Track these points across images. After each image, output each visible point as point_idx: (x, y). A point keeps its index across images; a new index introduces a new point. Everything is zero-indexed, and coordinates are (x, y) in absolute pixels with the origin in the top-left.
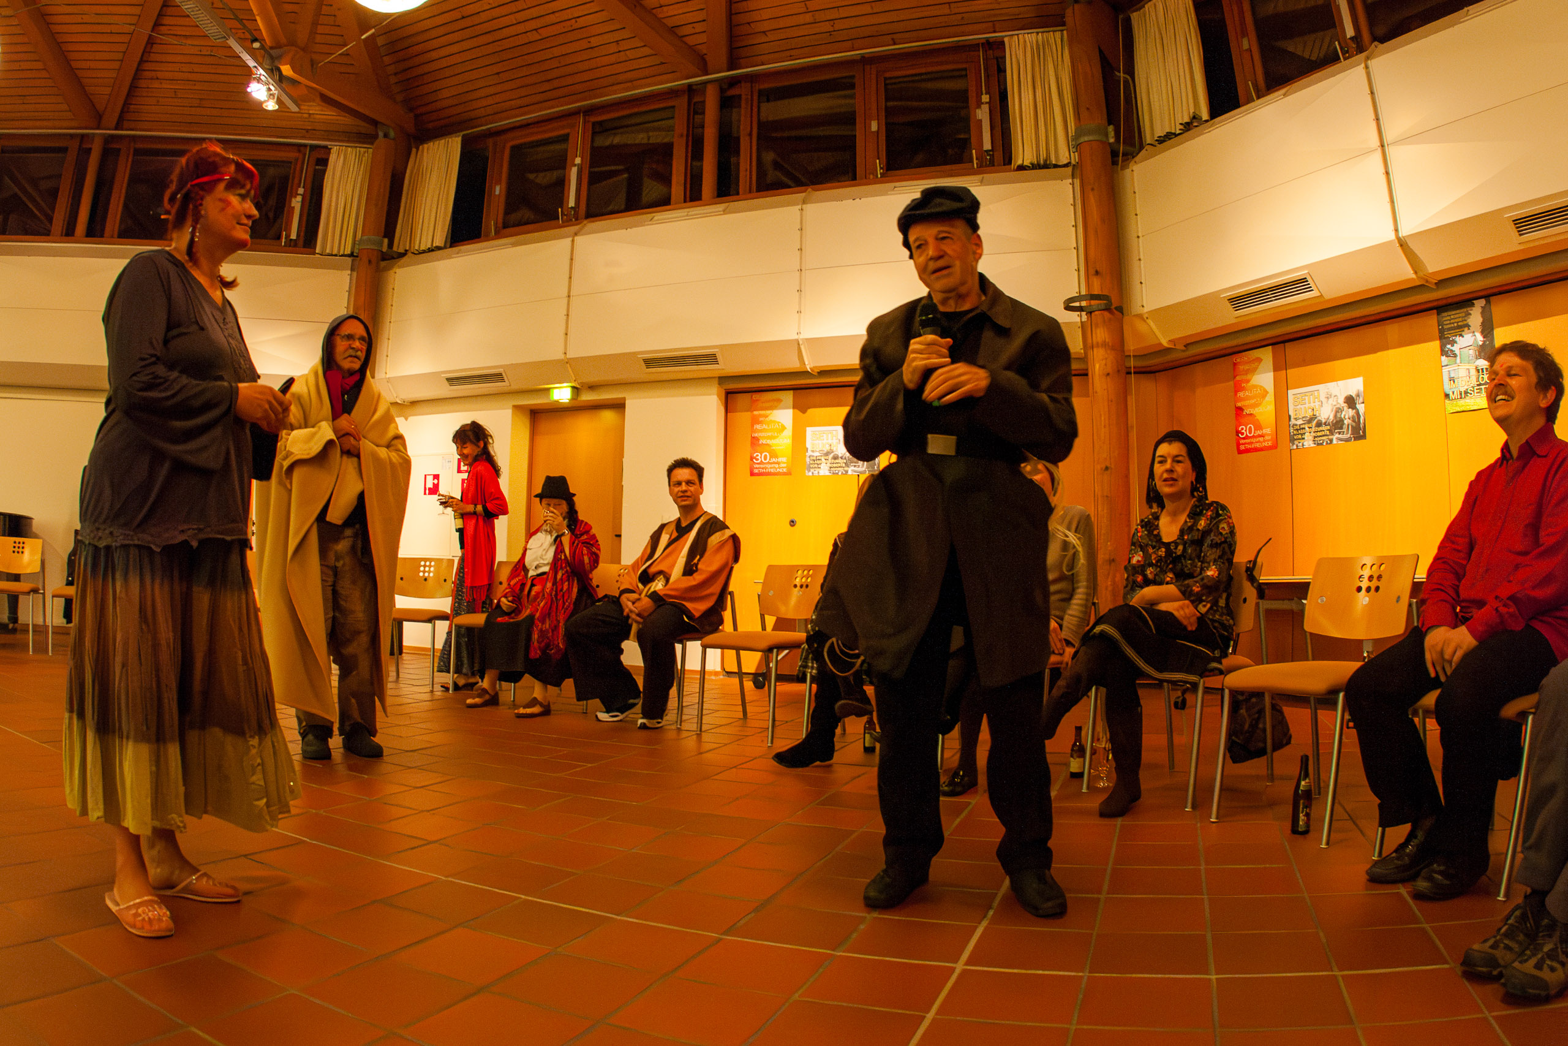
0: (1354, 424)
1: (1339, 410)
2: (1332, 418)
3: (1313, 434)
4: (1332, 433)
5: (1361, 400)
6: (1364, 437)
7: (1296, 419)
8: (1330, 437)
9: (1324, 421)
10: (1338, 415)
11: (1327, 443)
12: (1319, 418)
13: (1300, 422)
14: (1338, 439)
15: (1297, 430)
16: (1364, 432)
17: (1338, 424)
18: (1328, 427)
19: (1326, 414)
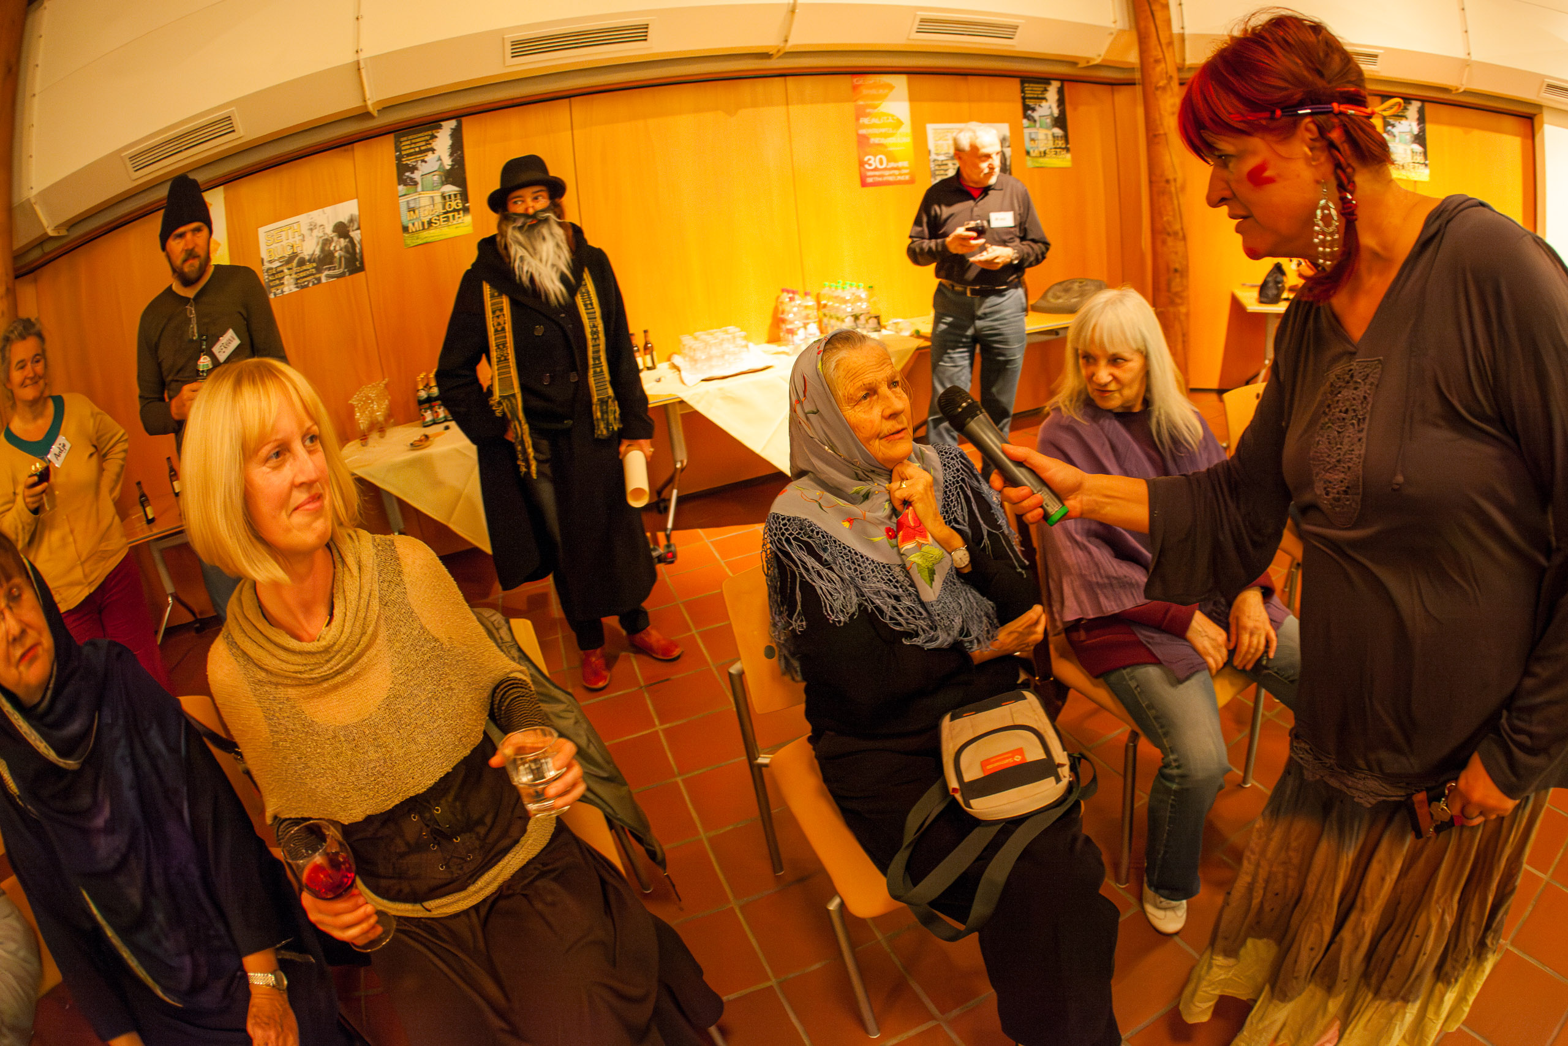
0: (348, 255)
1: (327, 242)
2: (317, 252)
3: (294, 276)
4: (319, 270)
5: (356, 226)
6: (362, 268)
7: (270, 262)
8: (318, 276)
9: (307, 258)
10: (327, 248)
11: (314, 284)
12: (301, 255)
13: (277, 264)
14: (328, 276)
15: (273, 274)
16: (362, 263)
17: (325, 259)
18: (315, 265)
19: (310, 248)
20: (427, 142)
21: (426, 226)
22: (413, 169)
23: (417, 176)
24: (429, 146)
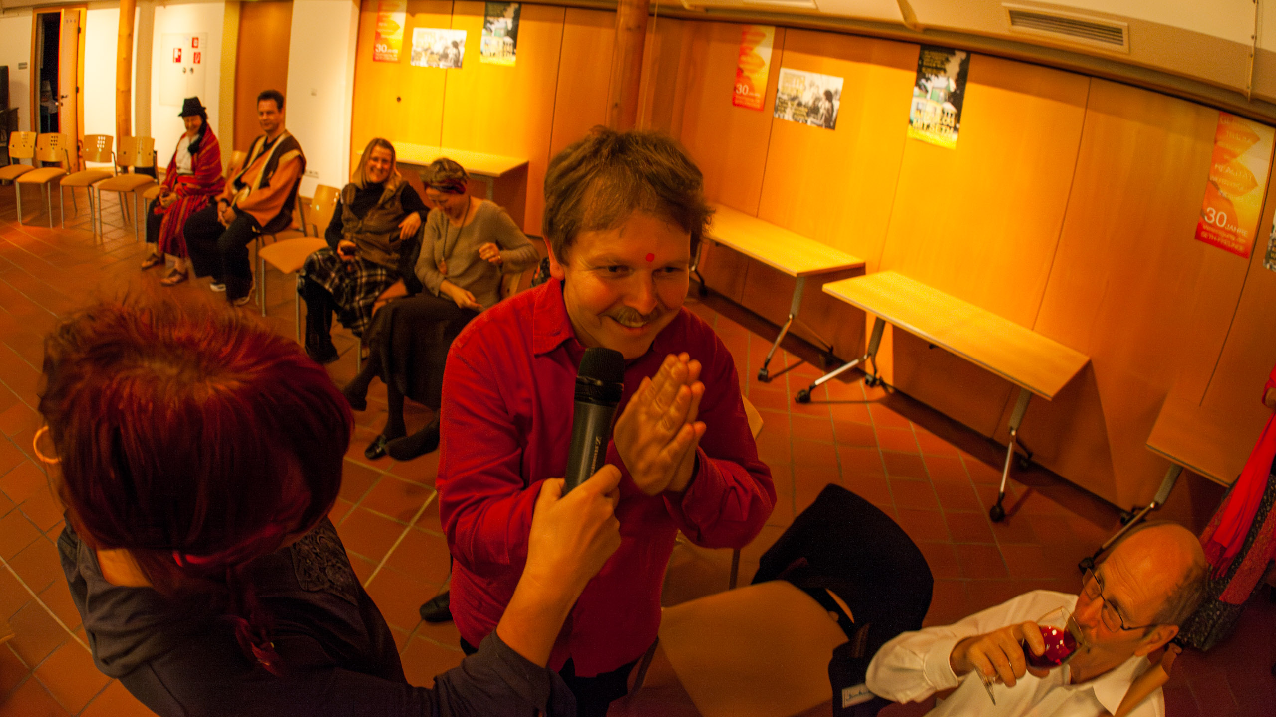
0: (827, 115)
4: (808, 115)
6: (833, 128)
13: (787, 97)
16: (834, 125)
20: (942, 63)
21: (925, 127)
22: (928, 79)
23: (929, 85)
24: (943, 67)
